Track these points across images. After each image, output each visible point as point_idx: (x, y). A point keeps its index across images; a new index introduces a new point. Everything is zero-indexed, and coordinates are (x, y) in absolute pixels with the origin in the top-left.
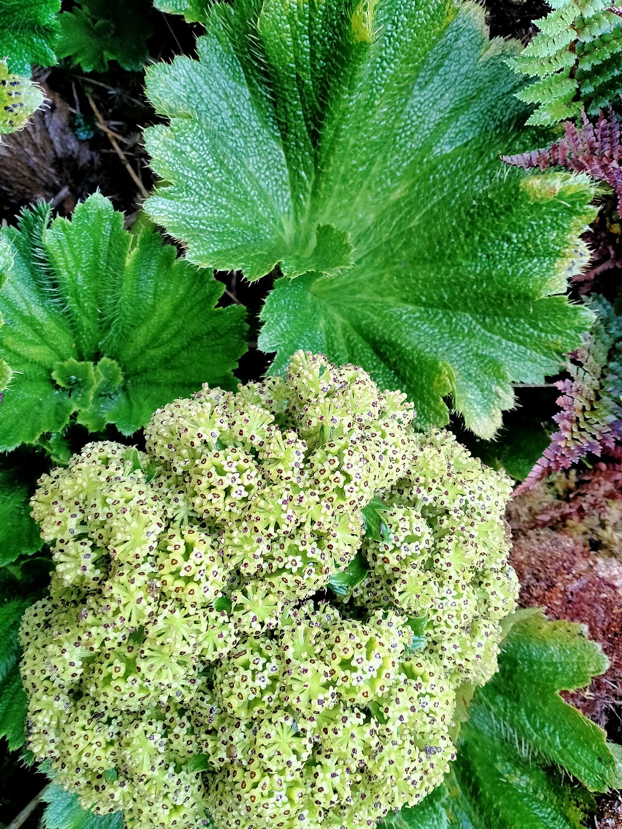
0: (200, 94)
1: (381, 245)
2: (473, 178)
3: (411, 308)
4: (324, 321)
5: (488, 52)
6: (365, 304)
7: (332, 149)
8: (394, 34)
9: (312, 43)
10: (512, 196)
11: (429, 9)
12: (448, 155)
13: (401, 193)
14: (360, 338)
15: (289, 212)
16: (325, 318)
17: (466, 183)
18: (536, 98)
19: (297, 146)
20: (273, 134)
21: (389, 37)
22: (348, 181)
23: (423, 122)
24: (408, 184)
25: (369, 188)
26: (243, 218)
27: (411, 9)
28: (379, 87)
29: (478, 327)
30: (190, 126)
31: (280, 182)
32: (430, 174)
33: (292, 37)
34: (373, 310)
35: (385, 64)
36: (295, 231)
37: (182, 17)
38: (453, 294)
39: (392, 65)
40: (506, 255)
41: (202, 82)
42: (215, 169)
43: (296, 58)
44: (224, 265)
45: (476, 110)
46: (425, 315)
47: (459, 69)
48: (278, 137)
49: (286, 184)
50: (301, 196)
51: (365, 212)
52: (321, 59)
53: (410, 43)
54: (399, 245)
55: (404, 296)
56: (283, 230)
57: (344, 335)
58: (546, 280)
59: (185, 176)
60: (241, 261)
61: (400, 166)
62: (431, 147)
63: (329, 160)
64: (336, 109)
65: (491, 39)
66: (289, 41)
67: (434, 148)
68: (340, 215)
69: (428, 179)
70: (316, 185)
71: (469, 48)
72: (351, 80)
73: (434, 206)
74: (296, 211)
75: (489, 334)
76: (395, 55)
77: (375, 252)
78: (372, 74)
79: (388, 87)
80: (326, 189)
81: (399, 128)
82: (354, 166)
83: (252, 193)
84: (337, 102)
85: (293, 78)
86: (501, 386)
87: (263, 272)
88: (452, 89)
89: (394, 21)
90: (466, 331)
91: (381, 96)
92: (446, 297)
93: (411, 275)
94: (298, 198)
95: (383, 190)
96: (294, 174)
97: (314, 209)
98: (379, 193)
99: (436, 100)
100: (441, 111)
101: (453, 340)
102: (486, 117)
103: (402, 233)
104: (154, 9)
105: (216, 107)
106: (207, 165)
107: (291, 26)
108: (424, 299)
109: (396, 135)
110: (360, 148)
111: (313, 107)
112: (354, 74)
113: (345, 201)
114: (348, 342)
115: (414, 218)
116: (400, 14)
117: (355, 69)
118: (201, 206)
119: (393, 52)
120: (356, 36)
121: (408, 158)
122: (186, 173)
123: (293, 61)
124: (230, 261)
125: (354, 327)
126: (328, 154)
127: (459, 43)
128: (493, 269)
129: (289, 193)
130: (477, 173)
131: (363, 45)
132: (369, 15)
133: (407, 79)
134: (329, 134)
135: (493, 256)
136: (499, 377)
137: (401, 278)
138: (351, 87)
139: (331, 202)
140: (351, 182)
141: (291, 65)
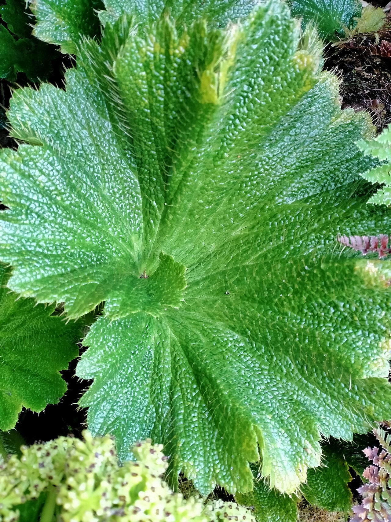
0: (63, 121)
1: (217, 273)
2: (309, 234)
3: (237, 336)
4: (156, 335)
5: (339, 120)
6: (197, 323)
7: (180, 189)
8: (250, 95)
9: (167, 93)
10: (346, 275)
11: (286, 76)
12: (289, 207)
13: (241, 231)
14: (186, 360)
15: (139, 232)
16: (158, 332)
17: (301, 238)
18: (382, 178)
19: (151, 180)
20: (130, 165)
21: (244, 97)
22: (194, 216)
23: (270, 174)
24: (249, 225)
25: (214, 222)
26: (88, 239)
27: (268, 74)
28: (229, 142)
29: (296, 371)
30: (41, 153)
31: (134, 207)
32: (270, 220)
33: (148, 84)
34: (203, 331)
35: (237, 121)
36: (144, 248)
37: (59, 47)
38: (276, 338)
39: (245, 124)
40: (331, 319)
41: (66, 111)
42: (64, 193)
43: (151, 105)
44: (46, 296)
45: (319, 170)
46: (249, 346)
47: (309, 133)
48: (134, 168)
49: (139, 209)
50: (152, 221)
51: (207, 242)
52: (173, 109)
53: (264, 106)
54: (233, 280)
55: (232, 325)
56: (132, 247)
57: (172, 353)
58: (368, 358)
59: (28, 199)
60: (66, 292)
61: (243, 209)
62: (274, 196)
63: (177, 198)
64: (185, 158)
65: (342, 108)
66: (145, 88)
67: (277, 198)
68: (185, 241)
69: (267, 224)
70: (165, 215)
71: (321, 114)
72: (198, 135)
73: (269, 251)
74: (146, 231)
75: (305, 382)
76: (248, 115)
77: (211, 279)
78: (224, 129)
79: (238, 142)
80: (173, 219)
81: (246, 177)
82: (200, 204)
83: (104, 215)
84: (185, 153)
85: (147, 122)
86: (311, 442)
87: (84, 311)
88: (300, 150)
89: (250, 83)
90: (285, 371)
91: (231, 149)
92: (269, 337)
93: (240, 309)
94: (149, 222)
95: (225, 226)
96: (147, 204)
97: (162, 233)
98: (222, 228)
99: (284, 157)
100: (286, 167)
101: (271, 379)
102: (329, 178)
103: (237, 269)
104: (33, 37)
105: (77, 135)
106: (56, 189)
107: (147, 74)
108: (249, 333)
109: (243, 182)
110: (207, 191)
111: (165, 150)
112: (201, 131)
113: (190, 231)
114: (175, 361)
115: (249, 258)
116: (258, 77)
117: (203, 126)
118: (42, 228)
119: (246, 112)
120: (204, 96)
121: (252, 204)
122: (31, 196)
123: (148, 106)
124: (54, 291)
125: (182, 345)
126: (176, 193)
127: (313, 109)
128: (316, 329)
129: (141, 216)
130: (314, 230)
131: (210, 107)
132: (222, 77)
133: (257, 138)
134: (176, 177)
135: (319, 316)
136: (310, 432)
137: (231, 309)
138: (199, 142)
139: (177, 230)
140: (197, 216)
141: (146, 110)
